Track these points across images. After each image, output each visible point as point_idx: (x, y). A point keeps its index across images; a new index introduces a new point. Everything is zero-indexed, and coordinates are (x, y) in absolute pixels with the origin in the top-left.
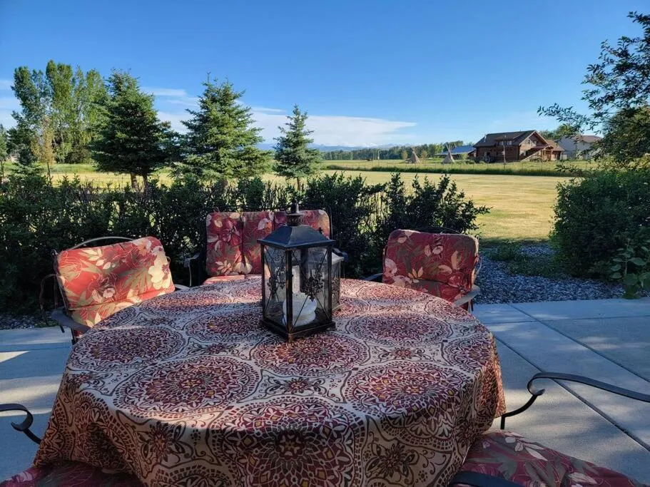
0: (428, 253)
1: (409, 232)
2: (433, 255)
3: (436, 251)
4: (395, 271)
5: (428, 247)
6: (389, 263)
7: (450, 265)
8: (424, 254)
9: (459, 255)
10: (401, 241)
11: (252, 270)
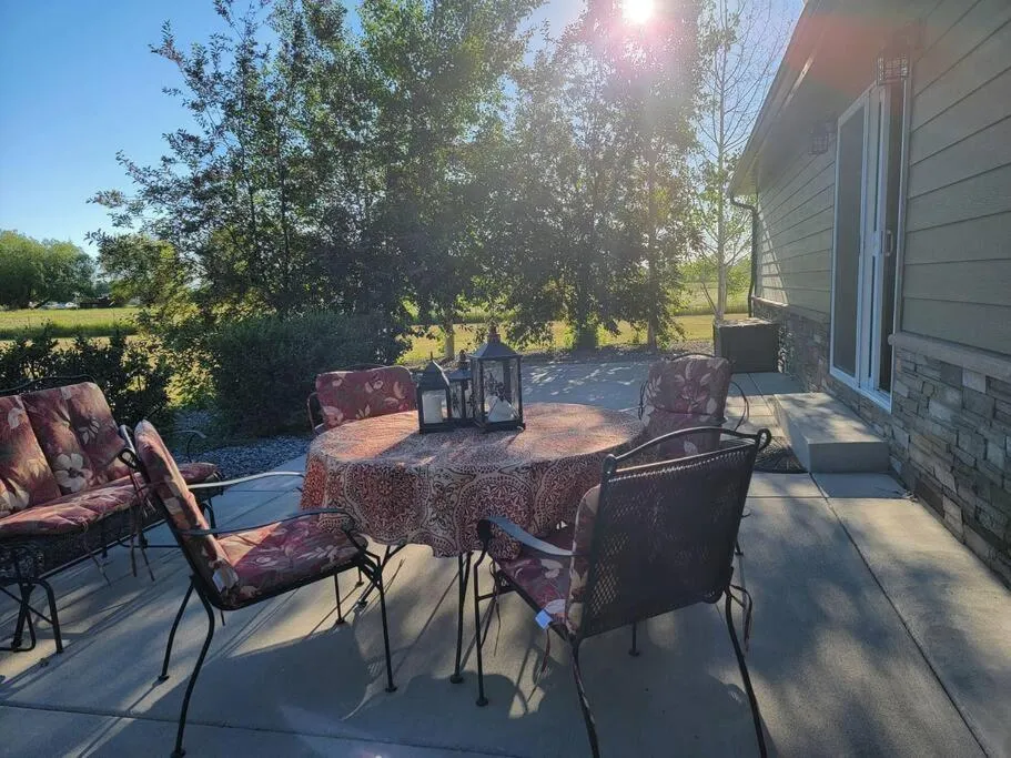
0: (369, 390)
1: (341, 373)
2: (376, 390)
3: (377, 386)
4: (340, 417)
5: (367, 384)
6: (329, 411)
7: (394, 396)
8: (365, 392)
9: (399, 386)
10: (336, 384)
11: (31, 499)
